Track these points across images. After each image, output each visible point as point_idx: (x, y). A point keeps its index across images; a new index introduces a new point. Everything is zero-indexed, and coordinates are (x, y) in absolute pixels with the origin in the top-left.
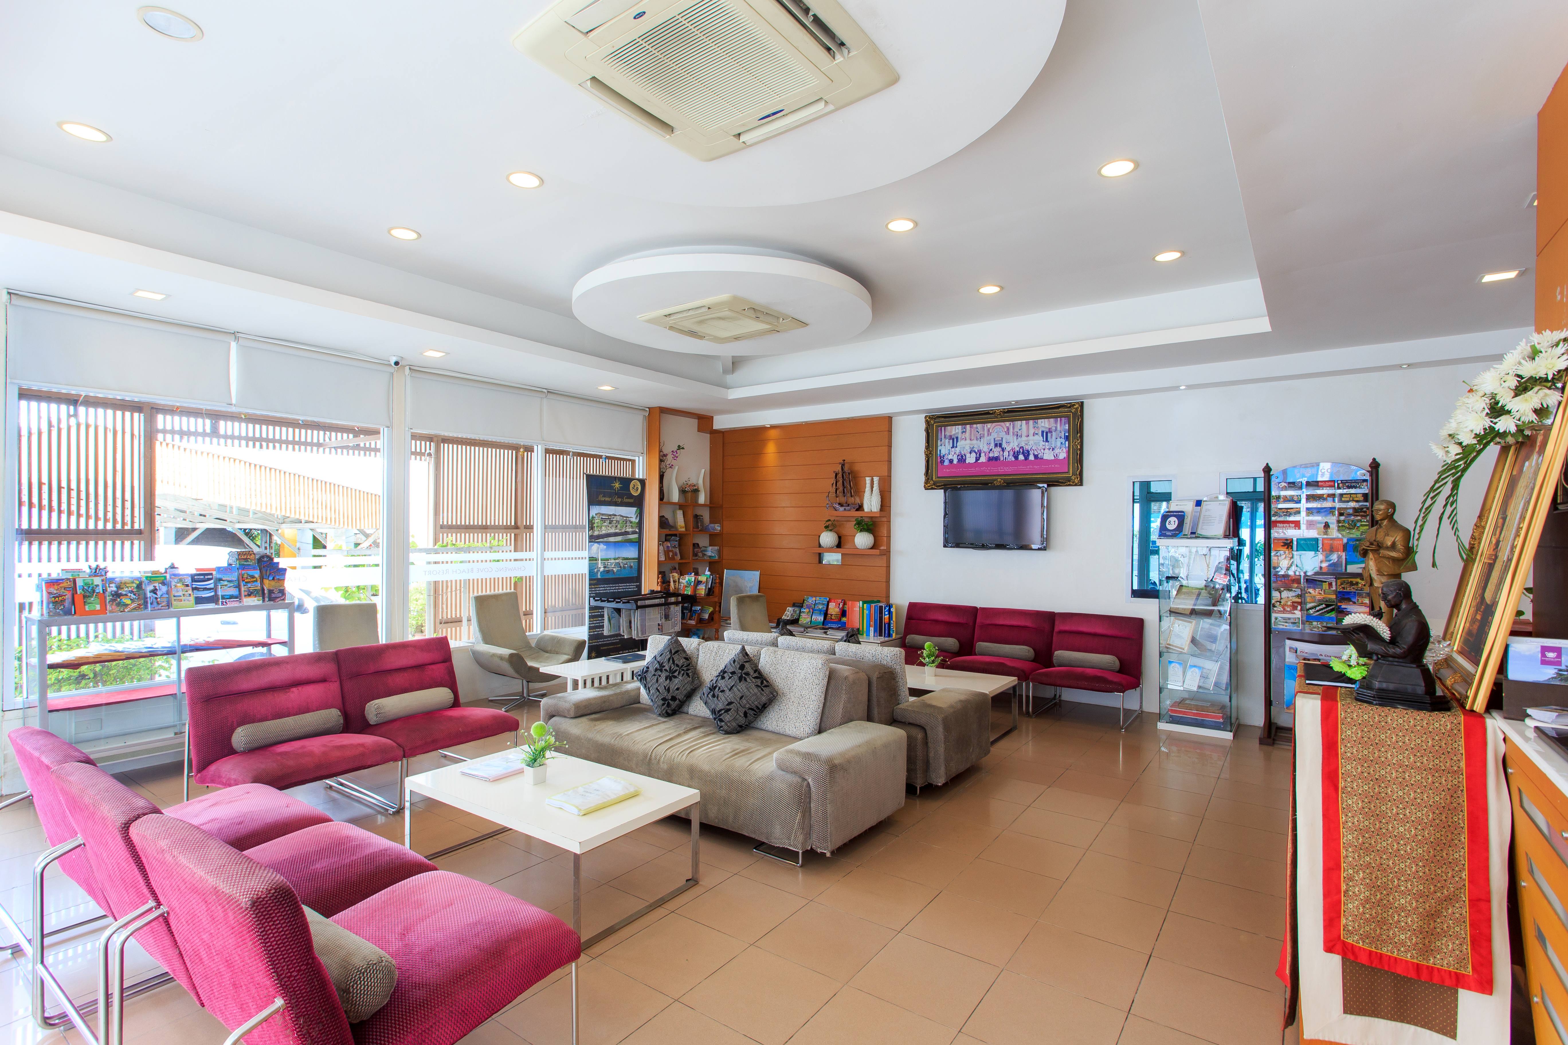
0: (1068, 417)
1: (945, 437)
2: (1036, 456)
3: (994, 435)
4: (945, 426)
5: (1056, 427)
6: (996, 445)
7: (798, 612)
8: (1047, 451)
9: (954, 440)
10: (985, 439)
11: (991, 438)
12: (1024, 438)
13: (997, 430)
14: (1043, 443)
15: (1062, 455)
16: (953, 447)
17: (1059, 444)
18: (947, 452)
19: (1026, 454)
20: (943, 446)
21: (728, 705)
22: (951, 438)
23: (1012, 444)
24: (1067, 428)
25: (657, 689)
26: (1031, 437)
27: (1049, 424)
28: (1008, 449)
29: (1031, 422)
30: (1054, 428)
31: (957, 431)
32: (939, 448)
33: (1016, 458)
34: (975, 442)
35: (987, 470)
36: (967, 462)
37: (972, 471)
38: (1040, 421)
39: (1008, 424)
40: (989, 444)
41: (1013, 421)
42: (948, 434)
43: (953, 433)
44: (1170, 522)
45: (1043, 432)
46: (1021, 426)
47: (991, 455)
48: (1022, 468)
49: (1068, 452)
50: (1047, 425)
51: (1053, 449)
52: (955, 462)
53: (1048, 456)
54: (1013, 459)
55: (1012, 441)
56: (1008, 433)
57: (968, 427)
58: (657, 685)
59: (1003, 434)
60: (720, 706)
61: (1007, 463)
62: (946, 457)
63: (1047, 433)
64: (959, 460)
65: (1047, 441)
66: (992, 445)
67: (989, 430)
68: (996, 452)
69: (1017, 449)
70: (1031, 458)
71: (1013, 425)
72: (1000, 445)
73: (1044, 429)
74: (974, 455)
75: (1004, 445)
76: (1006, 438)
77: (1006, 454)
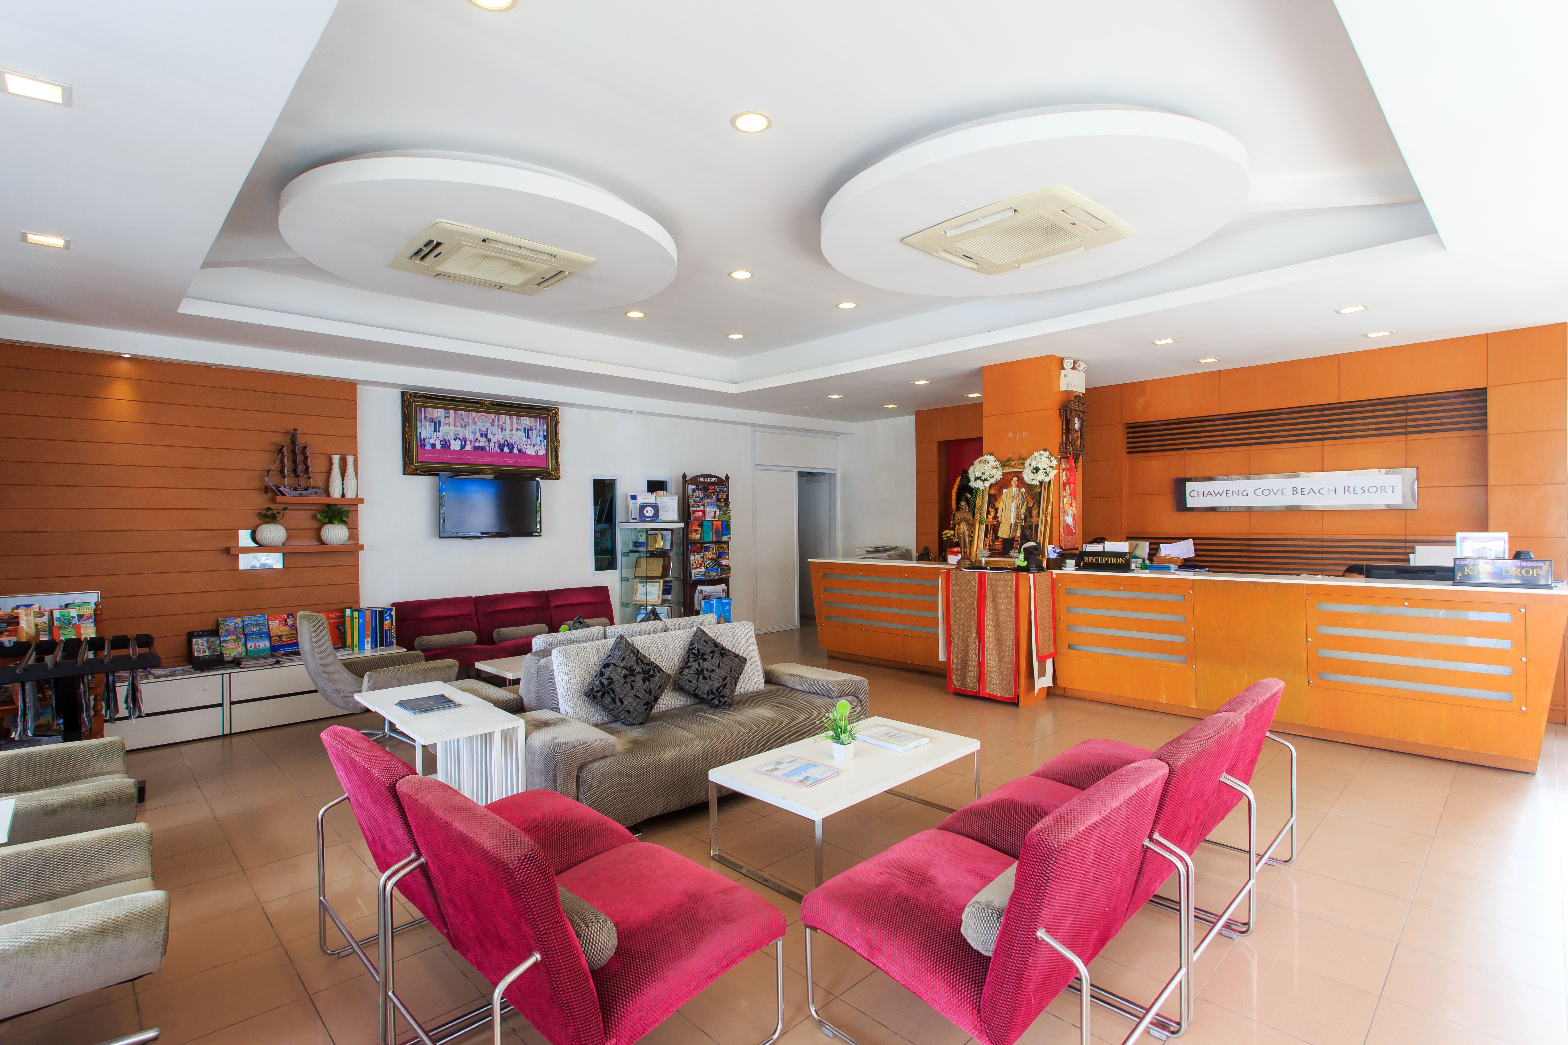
0: (546, 419)
1: (426, 419)
2: (520, 450)
3: (479, 425)
4: (426, 407)
5: (536, 426)
6: (482, 435)
7: (218, 642)
8: (529, 446)
9: (436, 424)
10: (471, 427)
11: (477, 427)
12: (508, 432)
13: (482, 421)
14: (526, 439)
15: (542, 452)
16: (435, 431)
17: (539, 442)
18: (428, 436)
19: (511, 448)
20: (423, 429)
21: (723, 680)
22: (432, 420)
23: (497, 436)
24: (545, 428)
25: (635, 696)
26: (514, 432)
27: (530, 423)
28: (494, 440)
29: (514, 418)
30: (534, 427)
31: (439, 414)
32: (419, 430)
33: (502, 450)
34: (459, 429)
35: (475, 459)
36: (452, 448)
37: (458, 458)
38: (522, 418)
39: (493, 416)
40: (474, 433)
41: (498, 414)
42: (429, 416)
43: (435, 416)
44: (647, 511)
45: (525, 429)
46: (505, 420)
47: (477, 444)
48: (509, 461)
49: (547, 450)
50: (528, 423)
51: (534, 446)
52: (438, 447)
53: (530, 451)
54: (499, 451)
55: (497, 433)
56: (493, 424)
57: (452, 412)
58: (634, 692)
59: (488, 425)
60: (716, 685)
61: (492, 454)
62: (427, 441)
63: (528, 430)
64: (442, 445)
65: (528, 437)
66: (478, 435)
67: (474, 419)
68: (482, 442)
69: (502, 441)
70: (516, 451)
71: (498, 417)
72: (486, 436)
73: (526, 426)
74: (458, 442)
75: (490, 436)
76: (491, 429)
77: (492, 445)
